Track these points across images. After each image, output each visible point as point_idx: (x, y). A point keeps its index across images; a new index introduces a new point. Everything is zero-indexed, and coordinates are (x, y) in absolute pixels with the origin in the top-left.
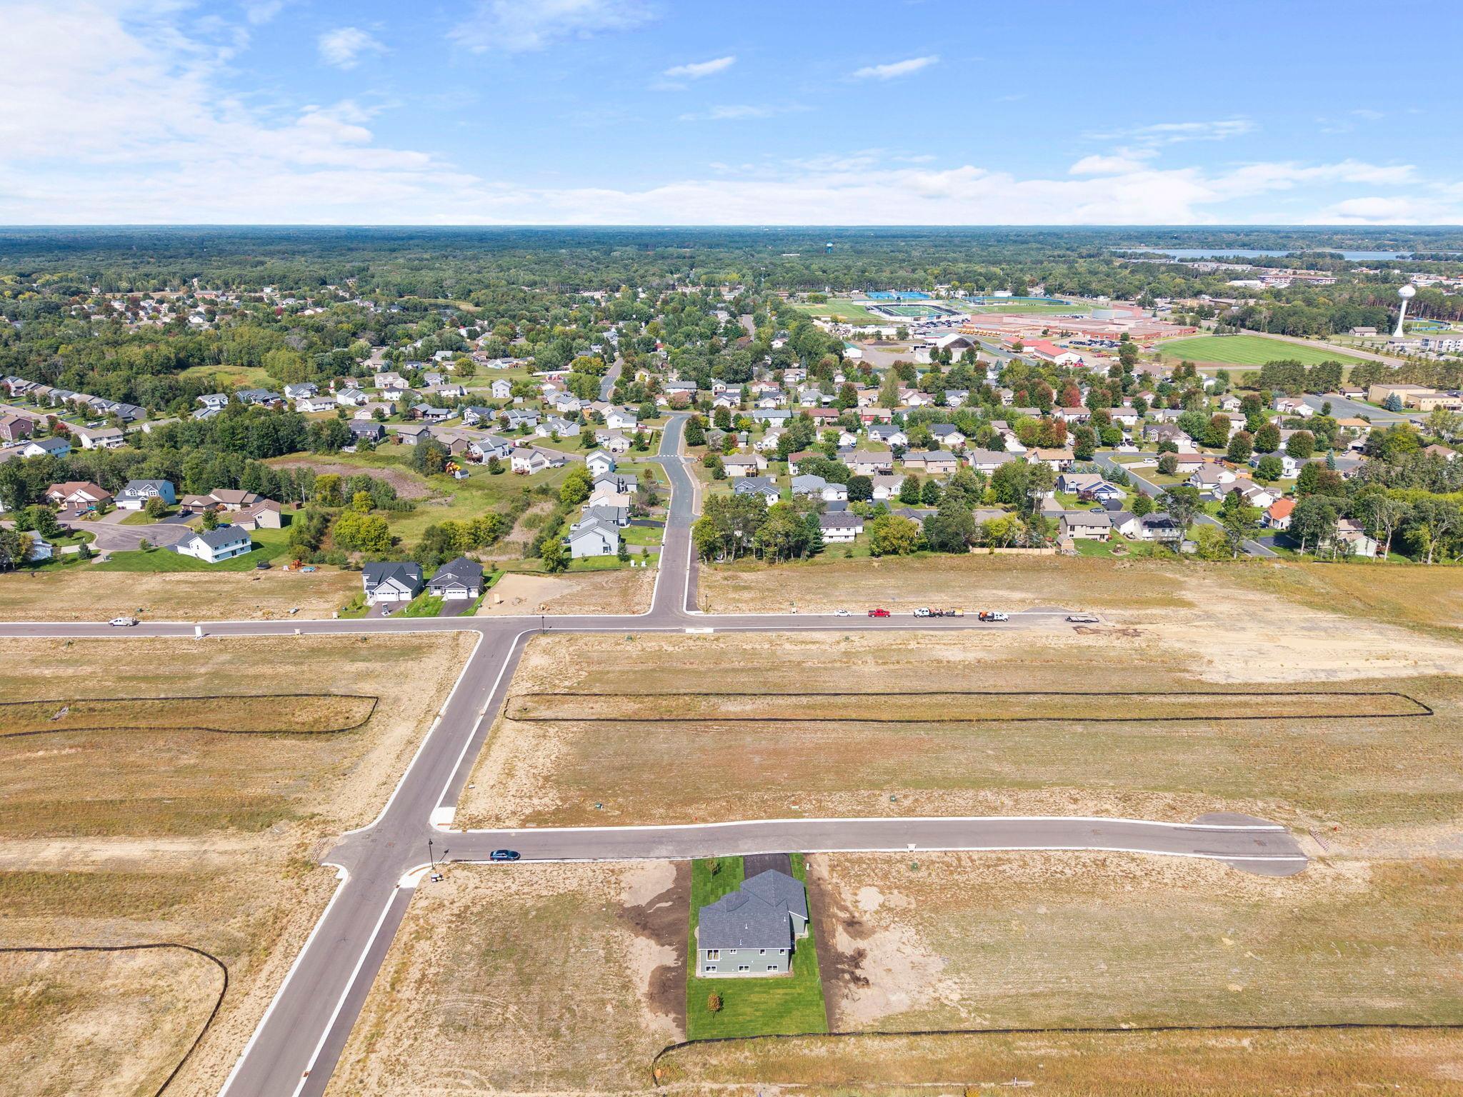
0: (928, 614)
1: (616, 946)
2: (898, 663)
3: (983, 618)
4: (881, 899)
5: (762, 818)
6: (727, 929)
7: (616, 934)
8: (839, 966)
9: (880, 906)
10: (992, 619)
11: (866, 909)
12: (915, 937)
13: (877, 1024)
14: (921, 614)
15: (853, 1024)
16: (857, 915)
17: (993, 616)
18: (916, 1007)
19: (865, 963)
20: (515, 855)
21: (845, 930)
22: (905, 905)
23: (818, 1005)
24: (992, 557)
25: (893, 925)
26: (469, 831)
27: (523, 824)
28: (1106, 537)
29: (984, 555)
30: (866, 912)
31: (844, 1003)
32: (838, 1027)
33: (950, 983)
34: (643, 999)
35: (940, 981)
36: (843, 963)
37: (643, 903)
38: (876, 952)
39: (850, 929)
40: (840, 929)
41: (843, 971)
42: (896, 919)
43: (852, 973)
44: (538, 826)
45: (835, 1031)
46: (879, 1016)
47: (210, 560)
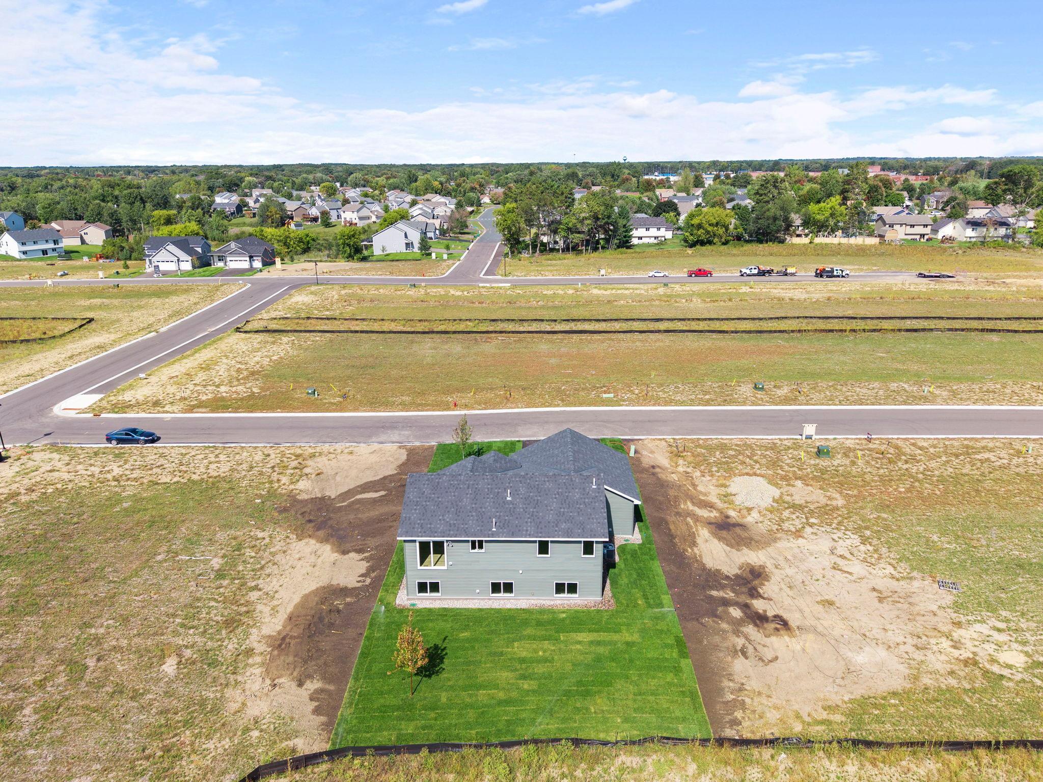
0: (756, 271)
1: (249, 553)
2: (730, 300)
3: (820, 274)
4: (776, 493)
5: (558, 405)
6: (466, 501)
7: (260, 535)
8: (714, 593)
9: (774, 500)
10: (830, 274)
11: (748, 504)
12: (862, 548)
13: (838, 718)
14: (748, 272)
15: (772, 716)
16: (732, 513)
17: (832, 271)
18: (926, 680)
19: (767, 589)
20: (152, 439)
21: (715, 535)
22: (824, 501)
23: (677, 670)
24: (812, 245)
25: (808, 530)
26: (103, 415)
27: (191, 409)
28: (926, 237)
29: (804, 245)
30: (749, 510)
31: (739, 666)
32: (735, 723)
33: (984, 629)
34: (260, 648)
35: (958, 624)
36: (722, 587)
37: (332, 493)
38: (790, 571)
39: (724, 533)
40: (704, 534)
41: (726, 603)
42: (812, 520)
43: (745, 607)
44: (212, 411)
45: (729, 733)
46: (835, 699)
47: (17, 255)
